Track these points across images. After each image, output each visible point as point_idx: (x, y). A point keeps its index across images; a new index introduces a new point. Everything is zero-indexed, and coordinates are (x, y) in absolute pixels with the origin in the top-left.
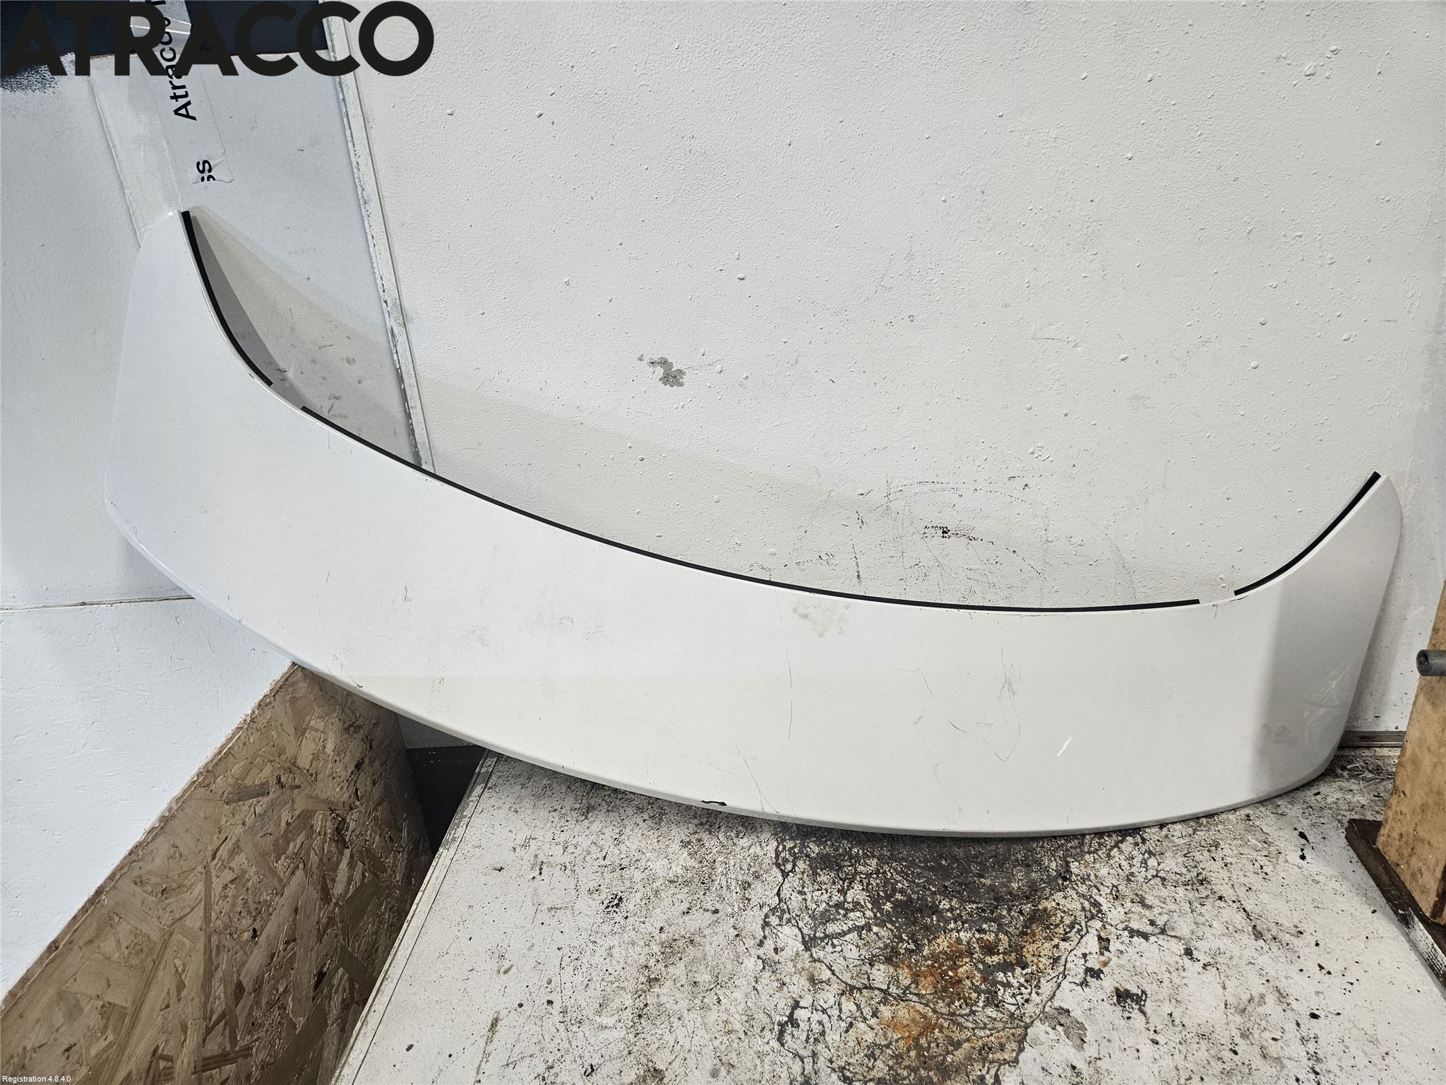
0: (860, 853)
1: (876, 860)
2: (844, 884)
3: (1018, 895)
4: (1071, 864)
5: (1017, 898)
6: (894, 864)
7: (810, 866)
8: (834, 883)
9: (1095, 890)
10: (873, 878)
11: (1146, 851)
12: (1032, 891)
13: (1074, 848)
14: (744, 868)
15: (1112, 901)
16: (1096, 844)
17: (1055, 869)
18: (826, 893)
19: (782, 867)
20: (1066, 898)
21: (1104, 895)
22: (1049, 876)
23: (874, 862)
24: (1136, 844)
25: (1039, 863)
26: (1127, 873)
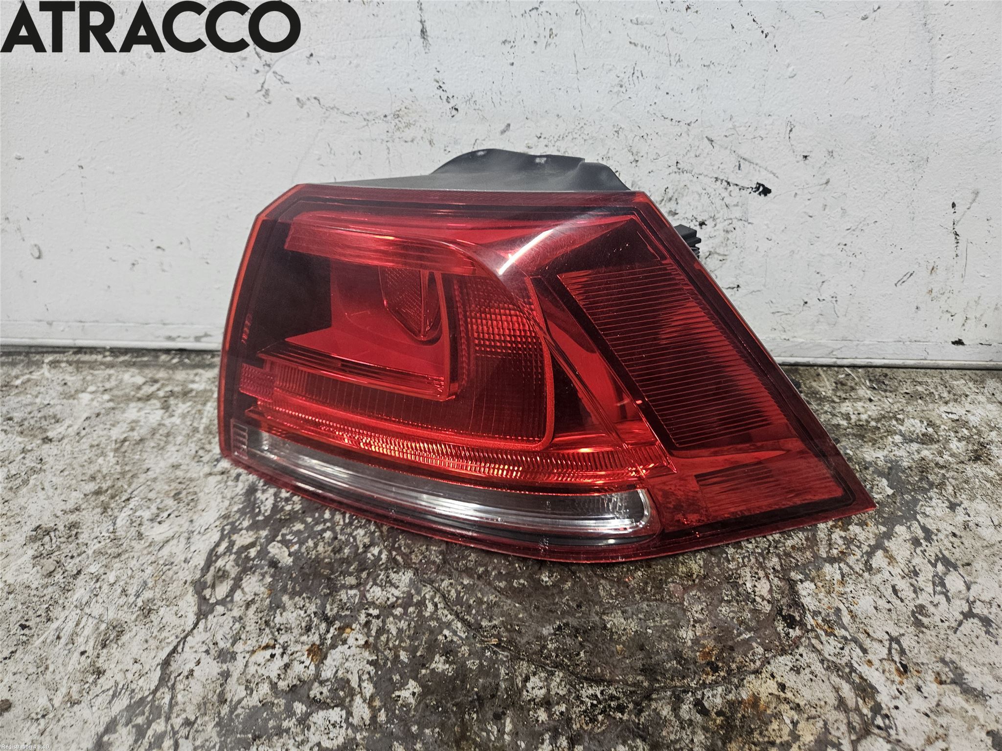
0: (384, 556)
1: (409, 574)
2: (328, 631)
3: (695, 662)
4: (800, 586)
5: (692, 667)
6: (446, 583)
7: (271, 587)
8: (308, 629)
9: (858, 650)
10: (395, 617)
11: (937, 559)
12: (722, 651)
13: (799, 549)
14: (128, 592)
15: (897, 679)
16: (840, 542)
17: (769, 597)
18: (283, 654)
19: (207, 592)
20: (798, 672)
21: (876, 663)
22: (755, 611)
23: (404, 578)
24: (916, 542)
25: (733, 581)
26: (911, 606)
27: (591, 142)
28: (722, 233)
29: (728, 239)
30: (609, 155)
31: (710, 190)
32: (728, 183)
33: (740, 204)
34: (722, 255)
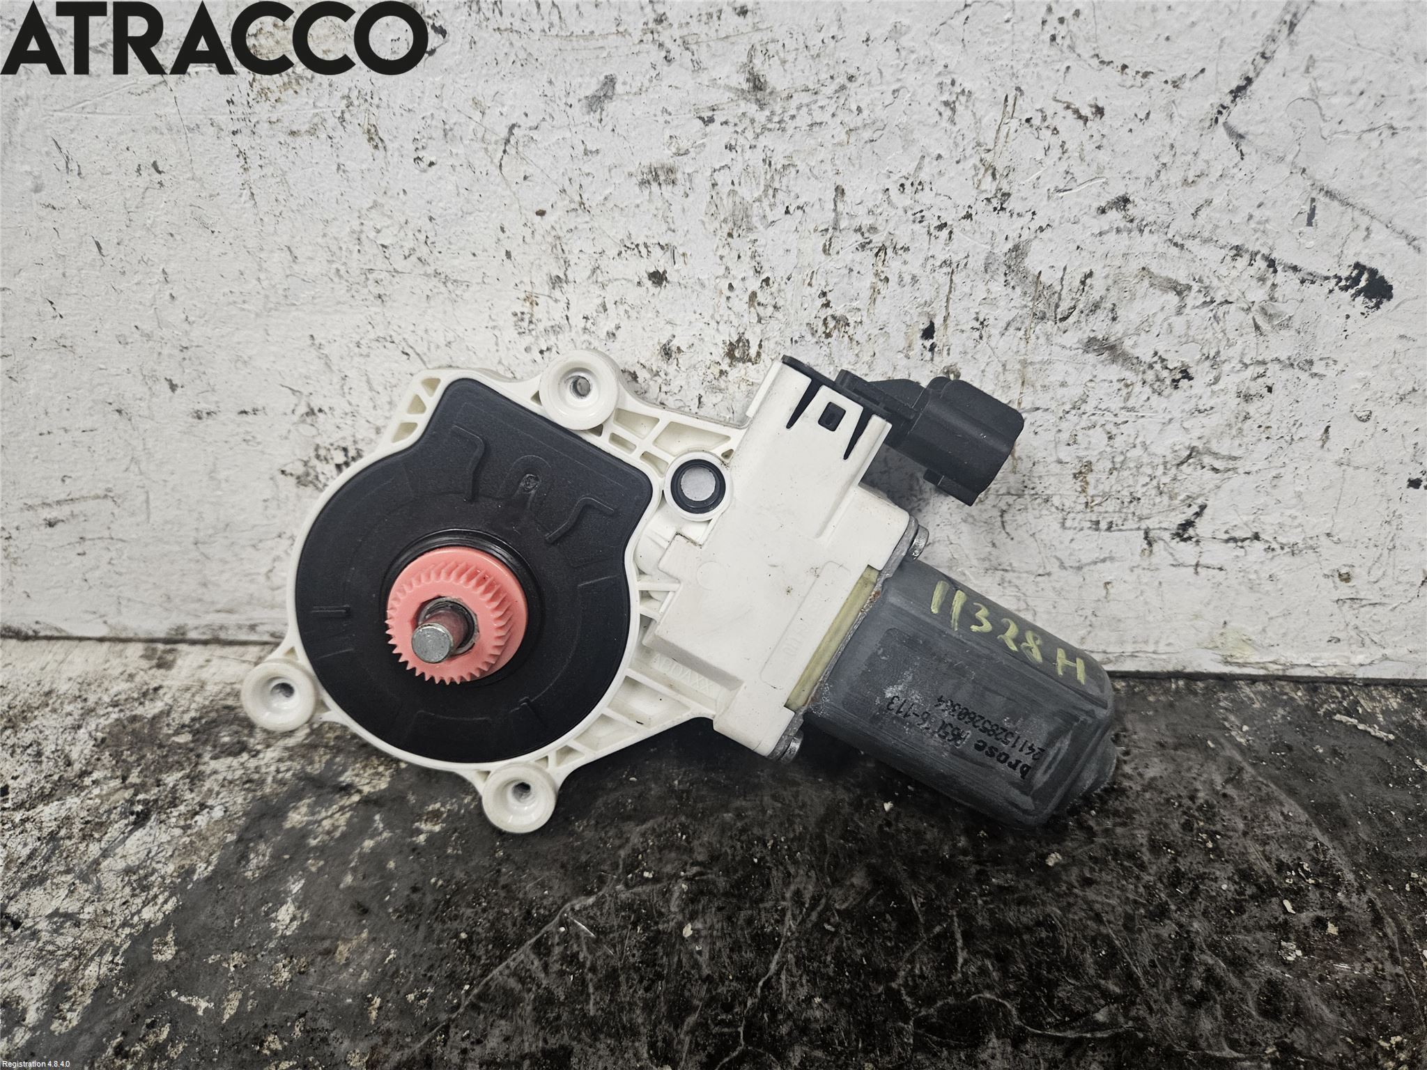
27: (867, 135)
28: (1233, 402)
29: (1246, 418)
30: (924, 176)
32: (1272, 263)
33: (1296, 324)
34: (1223, 457)
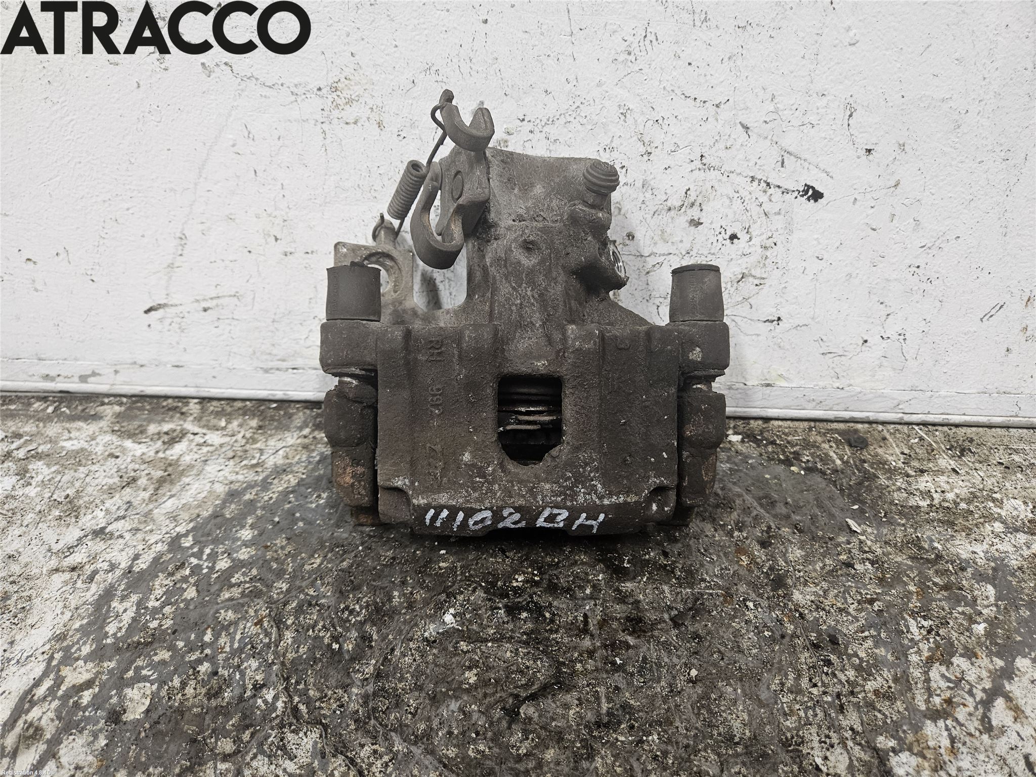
27: (589, 127)
28: (760, 250)
29: (766, 258)
30: (614, 145)
31: (743, 193)
32: (768, 184)
33: (783, 212)
34: (758, 278)
